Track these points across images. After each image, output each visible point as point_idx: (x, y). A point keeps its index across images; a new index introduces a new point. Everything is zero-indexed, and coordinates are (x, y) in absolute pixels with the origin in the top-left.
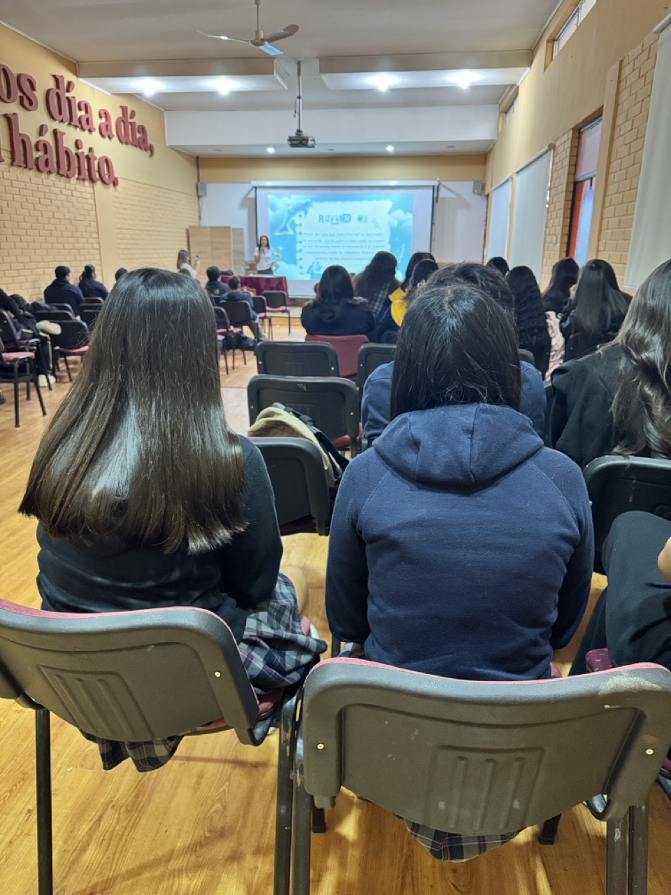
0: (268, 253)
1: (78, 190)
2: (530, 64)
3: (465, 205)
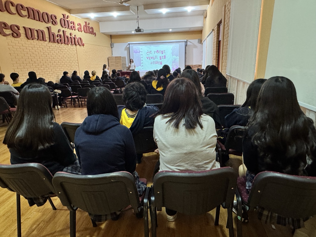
0: (133, 64)
1: (70, 48)
3: (195, 47)
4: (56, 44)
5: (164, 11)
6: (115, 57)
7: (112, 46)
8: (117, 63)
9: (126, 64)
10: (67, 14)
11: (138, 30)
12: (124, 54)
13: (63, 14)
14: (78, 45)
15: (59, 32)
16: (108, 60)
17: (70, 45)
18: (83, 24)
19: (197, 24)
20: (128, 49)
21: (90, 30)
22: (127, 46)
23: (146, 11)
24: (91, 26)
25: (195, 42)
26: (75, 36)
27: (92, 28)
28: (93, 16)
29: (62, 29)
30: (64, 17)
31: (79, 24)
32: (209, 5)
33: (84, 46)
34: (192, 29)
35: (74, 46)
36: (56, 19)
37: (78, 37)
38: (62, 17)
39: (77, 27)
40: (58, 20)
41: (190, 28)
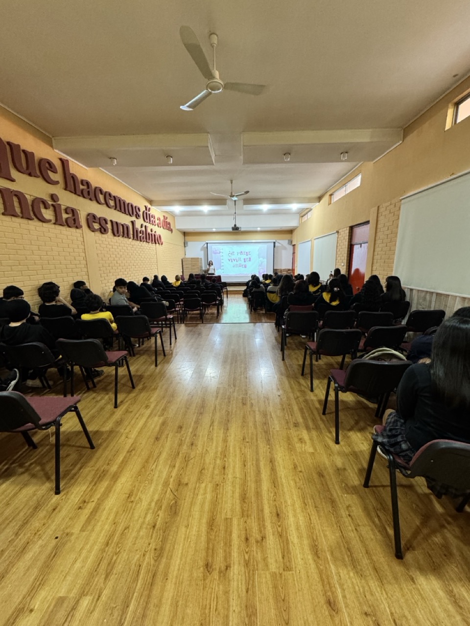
0: (212, 267)
1: (152, 246)
2: (319, 202)
3: (285, 248)
4: (139, 242)
5: (265, 207)
6: (192, 258)
7: (185, 244)
8: (194, 266)
9: (202, 267)
10: (149, 206)
11: (236, 228)
12: (201, 255)
13: (145, 206)
14: (157, 244)
15: (142, 227)
16: (182, 262)
17: (150, 243)
18: (162, 218)
19: (292, 223)
20: (206, 249)
21: (167, 226)
22: (204, 245)
23: (245, 206)
24: (168, 220)
25: (285, 243)
26: (155, 232)
27: (169, 224)
28: (177, 209)
29: (145, 224)
30: (146, 209)
31: (159, 219)
32: (318, 203)
33: (163, 245)
34: (283, 229)
35: (154, 244)
36: (139, 210)
37: (157, 233)
38: (144, 209)
39: (157, 222)
40: (141, 213)
41: (281, 227)
